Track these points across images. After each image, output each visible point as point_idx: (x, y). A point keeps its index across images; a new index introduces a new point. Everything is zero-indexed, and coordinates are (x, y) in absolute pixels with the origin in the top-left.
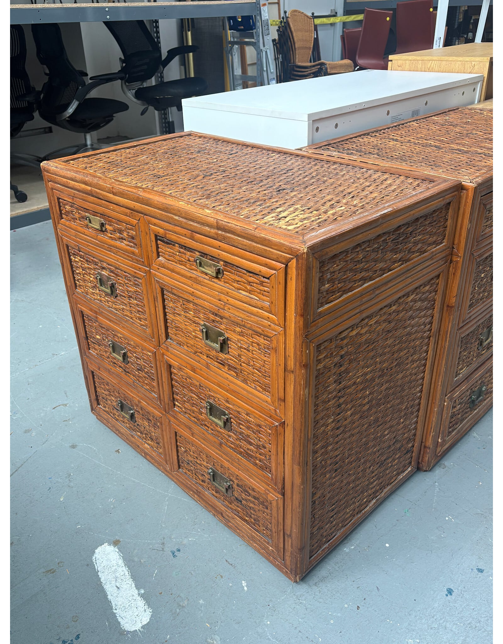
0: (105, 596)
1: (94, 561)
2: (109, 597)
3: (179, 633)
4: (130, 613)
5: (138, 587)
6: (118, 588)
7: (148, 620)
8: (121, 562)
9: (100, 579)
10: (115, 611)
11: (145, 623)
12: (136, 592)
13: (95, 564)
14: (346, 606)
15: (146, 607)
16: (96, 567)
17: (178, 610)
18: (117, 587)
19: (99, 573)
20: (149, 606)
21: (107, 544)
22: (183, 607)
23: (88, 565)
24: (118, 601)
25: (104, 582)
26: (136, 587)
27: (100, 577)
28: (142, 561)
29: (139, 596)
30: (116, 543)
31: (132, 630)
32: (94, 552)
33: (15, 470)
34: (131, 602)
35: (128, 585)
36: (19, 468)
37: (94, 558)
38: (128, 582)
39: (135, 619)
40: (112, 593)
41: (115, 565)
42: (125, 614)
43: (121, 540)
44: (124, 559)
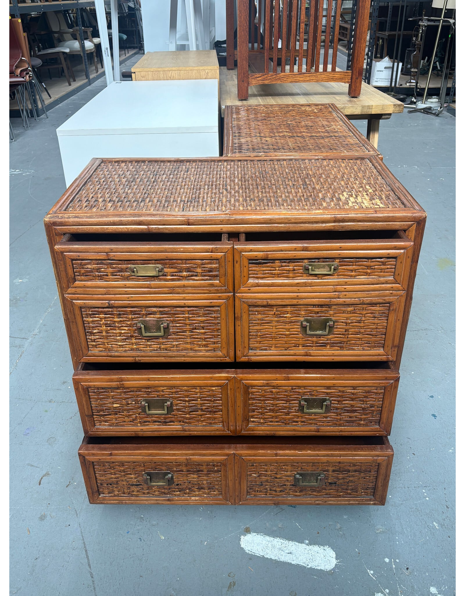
0: (290, 564)
1: (250, 553)
2: (293, 563)
3: (359, 543)
4: (318, 558)
5: (302, 542)
6: (291, 553)
7: (334, 553)
8: (268, 538)
9: (271, 559)
10: (309, 567)
11: (334, 556)
12: (304, 545)
13: (253, 554)
14: (408, 458)
15: (322, 547)
16: (258, 555)
17: (341, 533)
18: (289, 553)
19: (266, 557)
20: (323, 545)
21: (242, 536)
22: (340, 528)
23: (250, 559)
24: (302, 560)
25: (276, 558)
26: (299, 543)
27: (269, 558)
28: (279, 526)
29: (308, 545)
30: (247, 531)
31: (334, 566)
32: (242, 548)
33: (84, 551)
34: (310, 553)
35: (293, 546)
36: (85, 547)
37: (247, 552)
38: (291, 545)
39: (326, 559)
40: (291, 559)
41: (268, 543)
42: (317, 562)
43: (248, 526)
44: (269, 535)
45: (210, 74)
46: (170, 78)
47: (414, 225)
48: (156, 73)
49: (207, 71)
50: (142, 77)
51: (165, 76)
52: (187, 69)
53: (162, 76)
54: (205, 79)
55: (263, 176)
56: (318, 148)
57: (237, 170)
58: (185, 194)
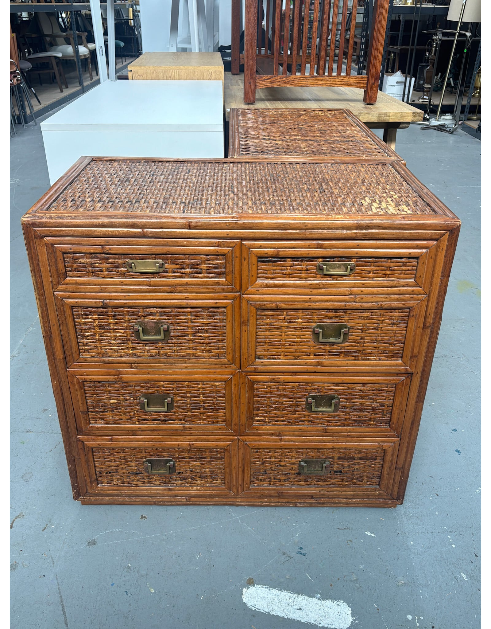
0: (299, 622)
1: (254, 609)
2: (303, 621)
3: (378, 597)
4: (332, 615)
5: (312, 596)
6: (300, 609)
7: (350, 609)
8: (274, 591)
9: (277, 616)
10: (321, 625)
11: (350, 612)
12: (315, 599)
13: (257, 610)
14: (431, 499)
15: (336, 602)
16: (262, 611)
17: (357, 585)
18: (298, 609)
19: (272, 613)
20: (337, 600)
21: (245, 589)
22: (357, 580)
23: (254, 616)
24: (313, 617)
25: (284, 615)
26: (310, 597)
27: (275, 615)
28: (287, 577)
29: (320, 600)
30: (251, 583)
31: (350, 625)
32: (245, 603)
33: (60, 607)
34: (322, 609)
35: (303, 601)
36: (62, 602)
37: (250, 607)
38: (301, 599)
39: (341, 617)
40: (301, 616)
41: (274, 597)
42: (330, 620)
43: (251, 577)
44: (275, 587)
45: (213, 75)
46: (170, 78)
47: (446, 235)
48: (155, 72)
49: (210, 71)
50: (139, 76)
51: (165, 75)
52: (190, 69)
53: (161, 75)
54: (209, 80)
55: (275, 179)
56: (333, 152)
57: (245, 172)
58: (185, 196)
